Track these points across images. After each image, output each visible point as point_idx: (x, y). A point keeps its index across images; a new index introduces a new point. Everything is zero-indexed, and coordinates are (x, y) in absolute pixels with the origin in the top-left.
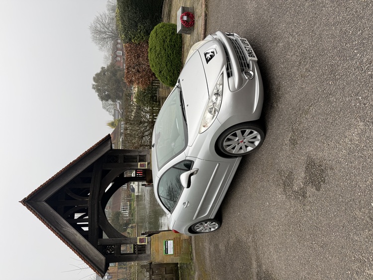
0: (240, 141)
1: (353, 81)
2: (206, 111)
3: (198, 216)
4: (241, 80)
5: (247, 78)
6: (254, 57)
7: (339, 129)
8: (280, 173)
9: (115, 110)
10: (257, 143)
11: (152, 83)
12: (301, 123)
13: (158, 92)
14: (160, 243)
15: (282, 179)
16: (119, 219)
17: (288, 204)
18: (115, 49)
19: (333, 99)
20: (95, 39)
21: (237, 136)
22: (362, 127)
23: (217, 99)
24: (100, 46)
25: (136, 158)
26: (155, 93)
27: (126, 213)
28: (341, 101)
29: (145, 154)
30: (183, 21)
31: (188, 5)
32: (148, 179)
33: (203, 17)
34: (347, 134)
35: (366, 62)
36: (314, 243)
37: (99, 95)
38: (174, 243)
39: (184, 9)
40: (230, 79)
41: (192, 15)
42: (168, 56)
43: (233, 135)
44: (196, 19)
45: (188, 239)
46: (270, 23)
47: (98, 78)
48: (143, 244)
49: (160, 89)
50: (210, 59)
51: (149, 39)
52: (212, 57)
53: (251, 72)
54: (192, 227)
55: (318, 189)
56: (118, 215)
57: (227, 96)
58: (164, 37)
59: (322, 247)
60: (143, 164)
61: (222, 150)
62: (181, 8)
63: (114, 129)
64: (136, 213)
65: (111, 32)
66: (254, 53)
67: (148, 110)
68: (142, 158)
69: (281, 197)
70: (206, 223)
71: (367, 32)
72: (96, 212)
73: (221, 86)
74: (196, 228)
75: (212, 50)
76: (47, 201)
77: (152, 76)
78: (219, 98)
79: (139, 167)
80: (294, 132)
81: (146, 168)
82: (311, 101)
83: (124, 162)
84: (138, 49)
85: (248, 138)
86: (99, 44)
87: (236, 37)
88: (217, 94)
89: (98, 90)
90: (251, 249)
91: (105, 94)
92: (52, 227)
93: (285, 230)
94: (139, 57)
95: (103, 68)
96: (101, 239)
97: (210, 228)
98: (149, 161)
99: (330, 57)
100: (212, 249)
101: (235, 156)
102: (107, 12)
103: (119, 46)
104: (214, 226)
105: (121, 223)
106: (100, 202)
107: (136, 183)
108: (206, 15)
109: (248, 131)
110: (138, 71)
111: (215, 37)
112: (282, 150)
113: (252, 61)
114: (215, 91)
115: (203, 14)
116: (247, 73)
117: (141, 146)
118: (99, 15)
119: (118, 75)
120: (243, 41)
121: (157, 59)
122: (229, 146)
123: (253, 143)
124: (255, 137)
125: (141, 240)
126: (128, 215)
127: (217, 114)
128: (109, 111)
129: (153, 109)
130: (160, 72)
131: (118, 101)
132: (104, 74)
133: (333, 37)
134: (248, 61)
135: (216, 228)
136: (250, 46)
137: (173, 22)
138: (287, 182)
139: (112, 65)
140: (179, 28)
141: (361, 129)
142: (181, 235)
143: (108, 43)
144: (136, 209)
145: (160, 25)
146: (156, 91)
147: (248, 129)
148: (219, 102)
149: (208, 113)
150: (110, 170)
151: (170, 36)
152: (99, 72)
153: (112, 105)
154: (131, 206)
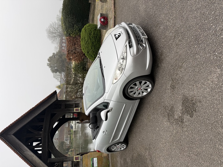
0: (139, 88)
1: (211, 43)
2: (116, 69)
3: (113, 140)
4: (138, 50)
5: (142, 48)
6: (145, 36)
7: (204, 75)
8: (165, 108)
9: (61, 78)
10: (149, 90)
11: (83, 60)
12: (177, 74)
13: (87, 65)
14: (88, 160)
15: (167, 112)
16: (63, 146)
17: (172, 128)
18: (61, 43)
19: (198, 56)
20: (49, 37)
21: (136, 86)
22: (219, 72)
23: (123, 62)
24: (52, 41)
25: (73, 106)
26: (85, 66)
27: (68, 142)
28: (204, 57)
29: (78, 103)
30: (101, 22)
31: (104, 13)
32: (80, 119)
33: (113, 19)
34: (209, 78)
35: (219, 30)
36: (190, 153)
37: (51, 70)
38: (98, 159)
39: (102, 15)
40: (131, 49)
41: (107, 18)
42: (93, 43)
43: (134, 85)
44: (109, 20)
45: (106, 157)
46: (154, 16)
47: (50, 59)
48: (78, 161)
49: (88, 63)
50: (118, 38)
51: (81, 33)
52: (119, 36)
53: (144, 45)
54: (109, 148)
55: (191, 116)
56: (62, 144)
57: (130, 59)
58: (90, 32)
59: (196, 155)
60: (77, 109)
61: (127, 95)
62: (100, 14)
63: (60, 90)
64: (74, 142)
65: (59, 33)
66: (145, 34)
67: (80, 76)
68: (77, 105)
69: (166, 124)
70: (118, 145)
71: (218, 11)
72: (47, 141)
73: (126, 54)
74: (111, 148)
75: (119, 33)
76: (14, 135)
77: (83, 56)
78: (125, 61)
79: (75, 111)
80: (173, 80)
81: (80, 111)
82: (183, 59)
83: (65, 108)
84: (75, 40)
85: (144, 87)
86: (52, 39)
87: (134, 25)
88: (123, 58)
89: (51, 67)
90: (148, 160)
91: (55, 69)
92: (17, 152)
93: (171, 146)
94: (75, 44)
95: (54, 53)
96: (50, 159)
97: (121, 148)
98: (81, 107)
99: (194, 30)
100: (122, 162)
101: (135, 99)
102: (57, 22)
103: (64, 41)
104: (123, 147)
105: (64, 149)
106: (49, 134)
107: (74, 122)
108: (115, 17)
109: (143, 82)
110: (75, 53)
111: (121, 25)
112: (165, 93)
113: (144, 38)
114: (122, 57)
115: (113, 17)
116: (142, 45)
117: (76, 98)
118: (52, 23)
119: (63, 58)
120: (138, 27)
121: (86, 45)
122: (132, 92)
123: (147, 90)
124: (148, 86)
125: (77, 158)
126: (69, 144)
127: (123, 71)
128: (57, 79)
129: (84, 76)
130: (88, 52)
131: (63, 73)
132: (55, 57)
133: (196, 17)
134: (142, 38)
135: (125, 148)
136: (142, 30)
137: (95, 23)
138: (170, 113)
139: (60, 52)
140: (99, 26)
141: (218, 73)
142: (102, 153)
143: (57, 39)
144: (74, 140)
145: (88, 25)
146: (86, 64)
147: (143, 80)
148: (124, 63)
149: (118, 71)
150: (56, 113)
151: (93, 31)
152: (51, 56)
153: (59, 75)
154: (71, 138)
